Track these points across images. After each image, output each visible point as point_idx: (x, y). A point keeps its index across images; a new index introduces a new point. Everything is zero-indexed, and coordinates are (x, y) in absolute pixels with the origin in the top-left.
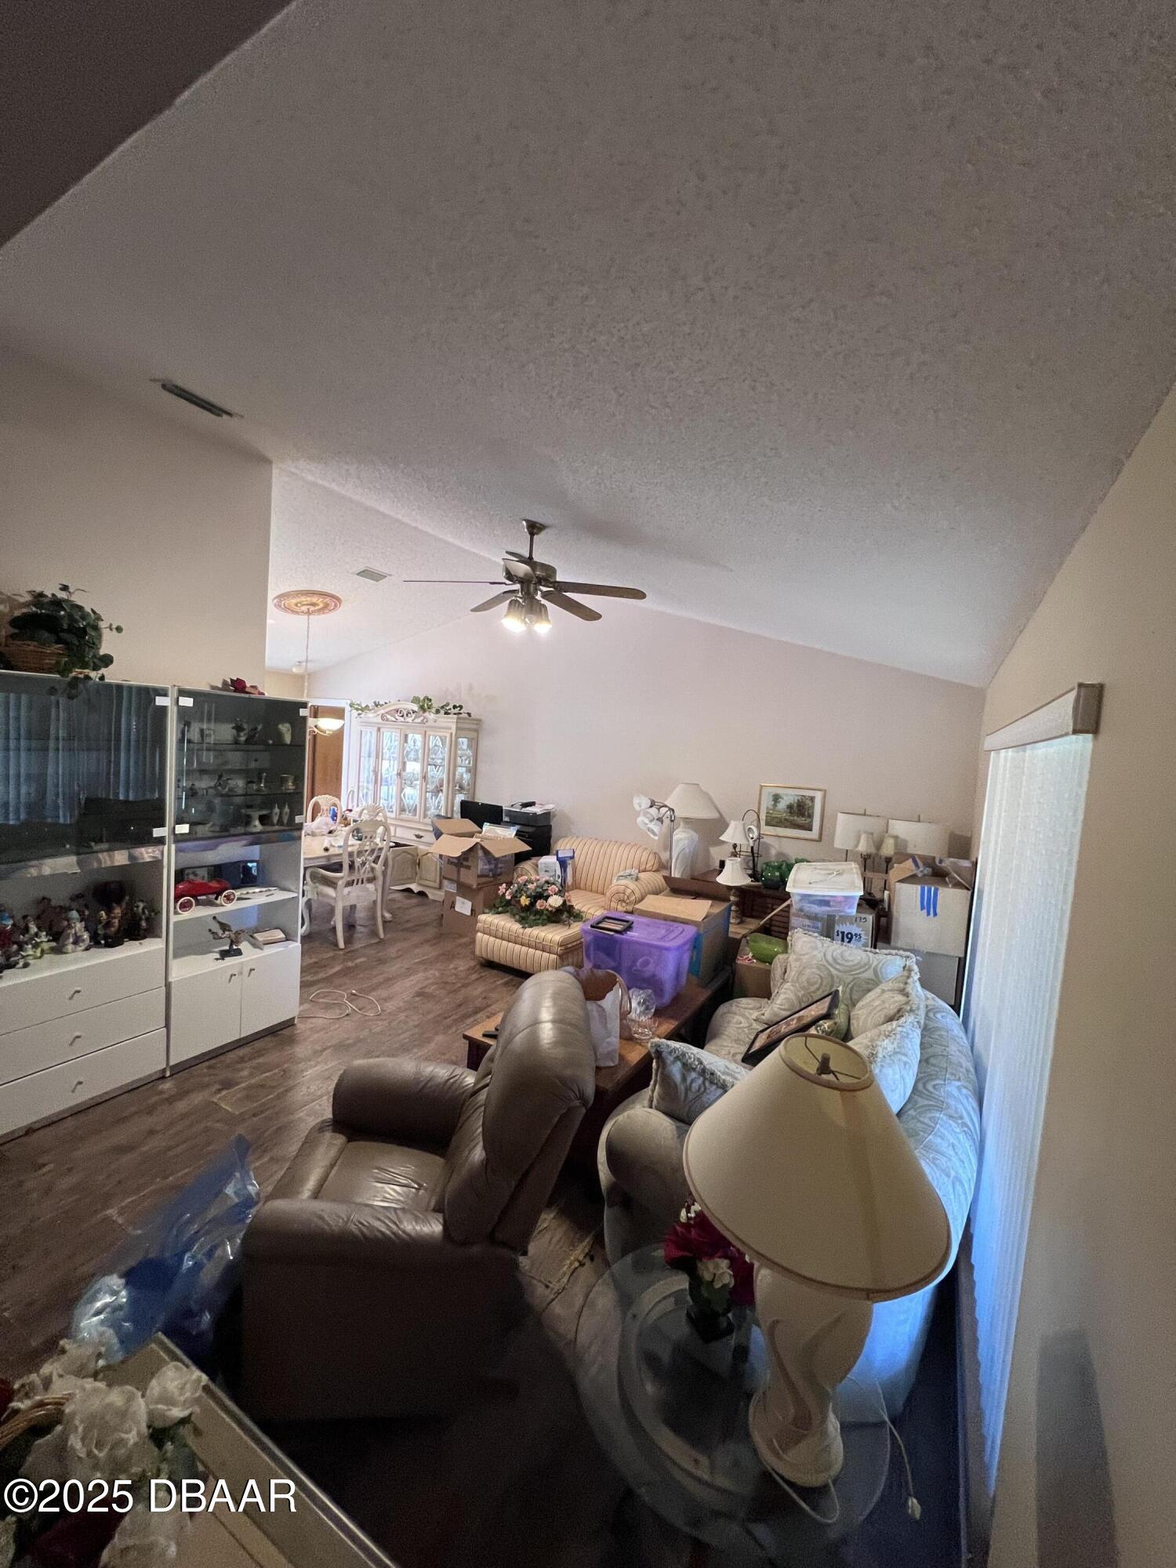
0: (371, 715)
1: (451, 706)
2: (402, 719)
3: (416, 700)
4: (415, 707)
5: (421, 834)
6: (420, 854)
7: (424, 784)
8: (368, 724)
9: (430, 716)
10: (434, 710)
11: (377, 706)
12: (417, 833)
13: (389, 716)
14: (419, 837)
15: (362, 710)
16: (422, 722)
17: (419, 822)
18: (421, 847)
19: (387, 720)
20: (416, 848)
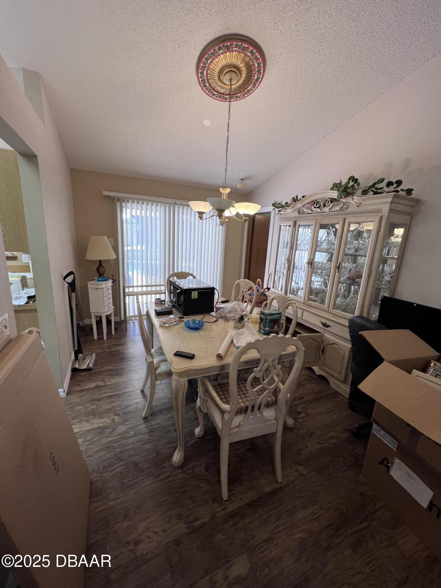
0: (289, 210)
1: (385, 182)
2: (318, 210)
3: (336, 186)
4: (335, 194)
5: (328, 323)
6: (325, 342)
7: (337, 274)
8: (286, 219)
9: (354, 201)
10: (360, 191)
11: (295, 201)
12: (324, 321)
13: (305, 210)
14: (324, 325)
15: (282, 207)
16: (341, 209)
17: (328, 312)
18: (326, 335)
19: (304, 213)
20: (322, 336)
